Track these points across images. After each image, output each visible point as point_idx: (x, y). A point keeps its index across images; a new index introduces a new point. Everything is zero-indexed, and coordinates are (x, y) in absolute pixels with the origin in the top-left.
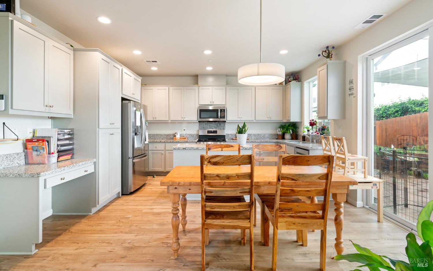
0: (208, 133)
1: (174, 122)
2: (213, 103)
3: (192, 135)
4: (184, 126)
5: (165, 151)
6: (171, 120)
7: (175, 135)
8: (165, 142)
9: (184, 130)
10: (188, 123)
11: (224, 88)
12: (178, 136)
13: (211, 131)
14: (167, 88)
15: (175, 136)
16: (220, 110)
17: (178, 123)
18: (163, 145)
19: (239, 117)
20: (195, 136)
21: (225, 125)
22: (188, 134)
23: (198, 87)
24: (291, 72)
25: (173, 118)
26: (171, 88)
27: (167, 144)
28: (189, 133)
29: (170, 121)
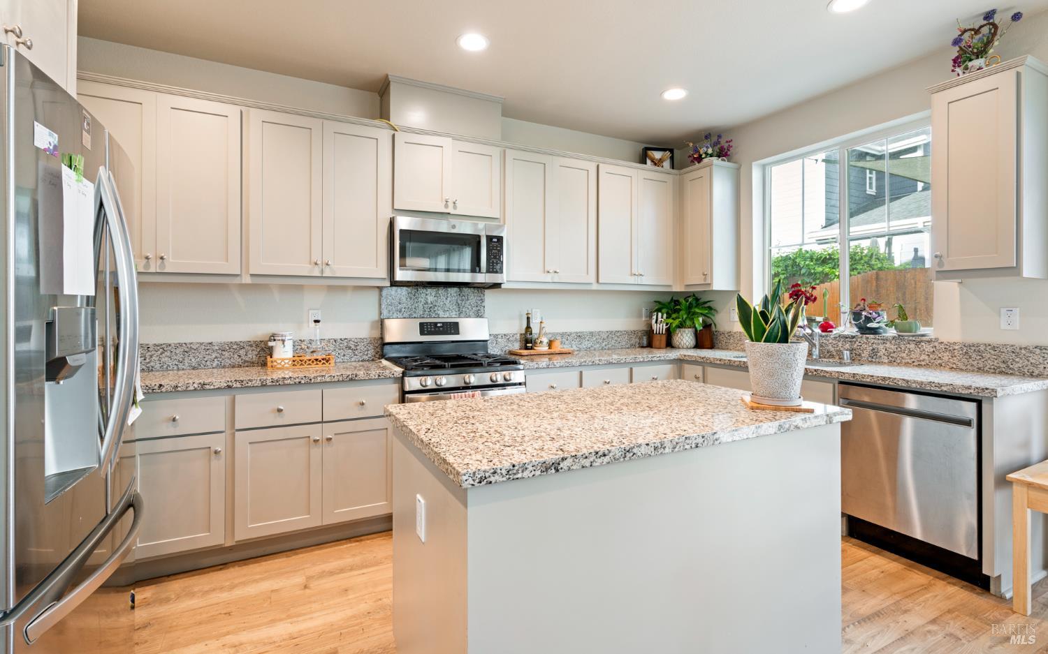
0: (422, 333)
1: (261, 285)
2: (455, 207)
3: (352, 345)
4: (313, 303)
5: (233, 435)
6: (252, 275)
7: (271, 344)
8: (229, 387)
9: (317, 321)
10: (331, 288)
11: (497, 152)
12: (284, 353)
13: (436, 324)
14: (233, 111)
15: (270, 352)
16: (487, 236)
17: (283, 288)
18: (222, 401)
19: (547, 269)
20: (361, 347)
21: (482, 301)
22: (329, 341)
23: (393, 132)
24: (705, 130)
25: (260, 265)
26: (255, 116)
27: (241, 398)
28: (338, 335)
29: (247, 280)
